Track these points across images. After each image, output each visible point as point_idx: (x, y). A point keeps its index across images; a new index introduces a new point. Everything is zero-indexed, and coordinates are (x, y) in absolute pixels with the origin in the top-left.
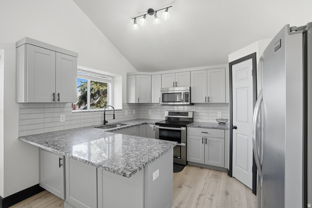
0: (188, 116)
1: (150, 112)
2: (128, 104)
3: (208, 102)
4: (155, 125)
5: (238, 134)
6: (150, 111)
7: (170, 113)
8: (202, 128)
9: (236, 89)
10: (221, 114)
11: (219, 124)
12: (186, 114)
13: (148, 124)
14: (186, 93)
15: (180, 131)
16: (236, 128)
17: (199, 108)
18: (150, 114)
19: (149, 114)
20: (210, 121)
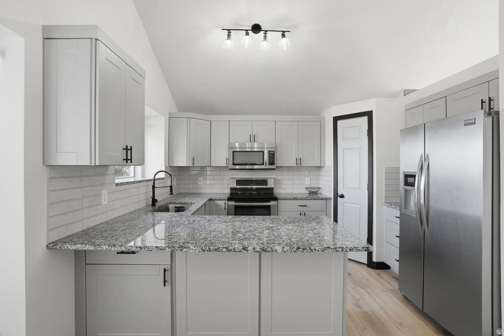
0: (267, 185)
1: (200, 181)
2: (170, 167)
3: (299, 165)
4: (226, 202)
5: (345, 204)
6: (201, 179)
7: (239, 182)
8: (299, 199)
9: (343, 149)
10: (309, 181)
11: (309, 193)
12: (265, 182)
13: (214, 200)
14: (271, 152)
15: (269, 207)
16: (342, 196)
17: (285, 173)
18: (201, 184)
19: (199, 184)
20: (296, 191)
